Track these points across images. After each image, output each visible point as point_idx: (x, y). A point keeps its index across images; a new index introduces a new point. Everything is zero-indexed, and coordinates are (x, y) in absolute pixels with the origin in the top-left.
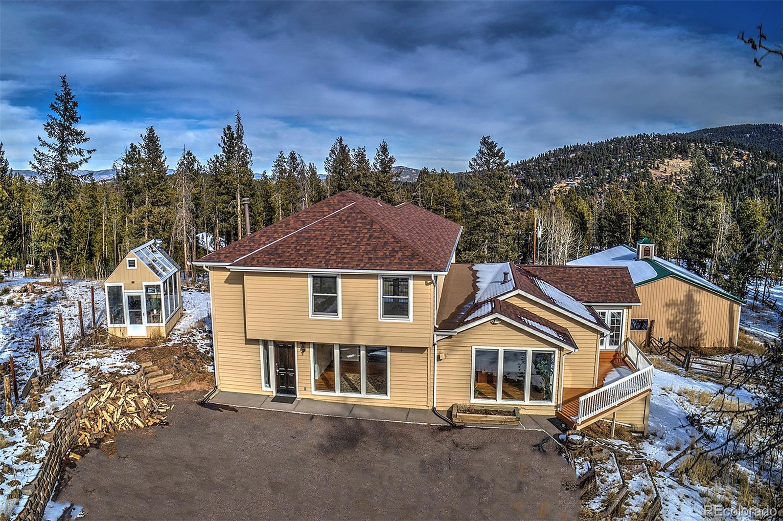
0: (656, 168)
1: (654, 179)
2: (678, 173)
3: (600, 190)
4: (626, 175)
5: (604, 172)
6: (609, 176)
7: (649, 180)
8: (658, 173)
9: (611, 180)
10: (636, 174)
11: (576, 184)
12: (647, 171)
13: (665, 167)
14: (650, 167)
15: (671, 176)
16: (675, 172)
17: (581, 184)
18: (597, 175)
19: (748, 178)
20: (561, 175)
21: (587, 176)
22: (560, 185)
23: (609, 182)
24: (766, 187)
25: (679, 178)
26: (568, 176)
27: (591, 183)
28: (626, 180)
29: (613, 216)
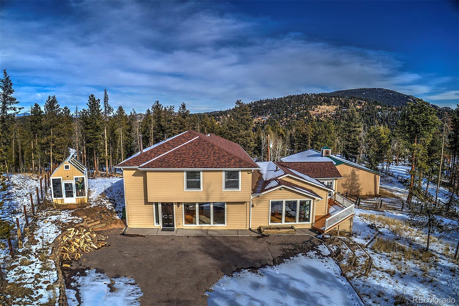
0: (313, 110)
1: (312, 115)
2: (325, 112)
3: (281, 121)
4: (296, 113)
5: (283, 112)
6: (286, 114)
7: (309, 116)
8: (314, 112)
9: (287, 116)
10: (301, 113)
11: (267, 118)
12: (308, 111)
13: (318, 109)
14: (309, 110)
15: (321, 114)
16: (324, 112)
17: (270, 118)
18: (279, 114)
19: (365, 114)
20: (258, 114)
21: (273, 114)
22: (258, 119)
23: (286, 117)
24: (376, 118)
25: (326, 115)
26: (262, 115)
27: (276, 118)
28: (296, 116)
29: (301, 136)
